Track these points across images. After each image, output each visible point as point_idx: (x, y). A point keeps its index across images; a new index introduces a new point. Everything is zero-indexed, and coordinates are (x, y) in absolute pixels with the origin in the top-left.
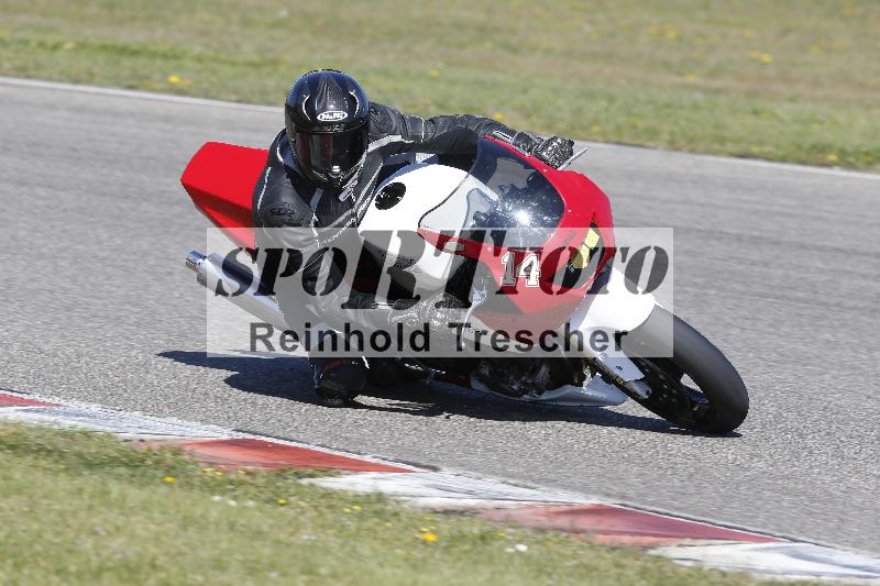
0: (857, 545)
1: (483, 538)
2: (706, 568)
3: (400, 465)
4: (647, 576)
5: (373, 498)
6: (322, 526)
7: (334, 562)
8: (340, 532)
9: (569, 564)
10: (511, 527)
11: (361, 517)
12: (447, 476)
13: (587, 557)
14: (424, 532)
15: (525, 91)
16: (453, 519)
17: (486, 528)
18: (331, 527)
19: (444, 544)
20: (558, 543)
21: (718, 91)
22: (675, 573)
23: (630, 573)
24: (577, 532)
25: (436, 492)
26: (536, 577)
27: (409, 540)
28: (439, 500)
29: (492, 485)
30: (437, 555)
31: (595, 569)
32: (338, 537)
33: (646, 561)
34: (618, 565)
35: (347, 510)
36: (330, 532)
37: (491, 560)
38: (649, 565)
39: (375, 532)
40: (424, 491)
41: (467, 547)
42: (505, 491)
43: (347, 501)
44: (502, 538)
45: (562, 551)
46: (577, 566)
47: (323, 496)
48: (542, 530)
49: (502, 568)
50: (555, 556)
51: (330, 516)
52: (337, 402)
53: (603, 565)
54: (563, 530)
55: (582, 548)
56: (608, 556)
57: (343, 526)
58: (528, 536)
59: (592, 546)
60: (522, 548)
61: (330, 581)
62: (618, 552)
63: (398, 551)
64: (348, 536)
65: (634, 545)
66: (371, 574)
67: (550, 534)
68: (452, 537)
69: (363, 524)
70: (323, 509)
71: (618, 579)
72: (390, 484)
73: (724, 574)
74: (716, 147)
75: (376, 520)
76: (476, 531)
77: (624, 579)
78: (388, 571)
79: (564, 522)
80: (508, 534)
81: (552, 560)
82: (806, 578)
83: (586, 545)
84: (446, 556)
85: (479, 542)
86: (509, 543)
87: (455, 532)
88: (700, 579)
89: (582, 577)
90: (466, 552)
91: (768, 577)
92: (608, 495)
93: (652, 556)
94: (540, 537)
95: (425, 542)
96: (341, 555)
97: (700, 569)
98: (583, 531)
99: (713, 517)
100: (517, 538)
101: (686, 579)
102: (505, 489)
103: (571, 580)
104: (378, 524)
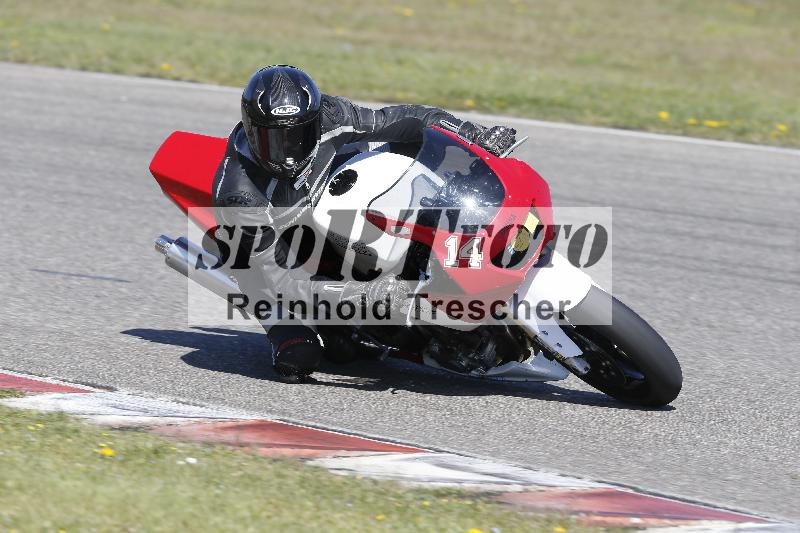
0: (495, 454)
1: (156, 452)
2: (359, 477)
3: (80, 386)
4: (306, 485)
5: (55, 417)
6: (8, 443)
7: (19, 476)
8: (25, 447)
9: (234, 474)
10: (184, 442)
11: (44, 434)
12: (123, 396)
13: (251, 468)
14: (102, 447)
15: (189, 43)
16: (129, 435)
17: (158, 443)
18: (16, 443)
19: (120, 458)
20: (224, 456)
21: (365, 43)
22: (331, 481)
23: (290, 482)
24: (242, 445)
25: (112, 410)
26: (205, 488)
27: (88, 454)
28: (117, 418)
29: (163, 403)
30: (115, 468)
31: (259, 479)
32: (22, 452)
33: (305, 471)
34: (280, 476)
35: (32, 428)
36: (15, 447)
37: (163, 472)
38: (308, 474)
39: (58, 447)
40: (102, 410)
41: (142, 461)
42: (175, 409)
43: (32, 420)
44: (173, 452)
45: (230, 463)
46: (242, 476)
47: (9, 415)
48: (210, 444)
49: (174, 479)
50: (222, 467)
51: (15, 433)
52: (294, 378)
53: (265, 475)
54: (229, 444)
55: (247, 460)
56: (270, 467)
57: (27, 442)
58: (197, 450)
59: (256, 459)
60: (192, 460)
61: (16, 493)
62: (280, 463)
63: (78, 465)
64: (33, 451)
65: (295, 457)
66: (54, 485)
67: (218, 448)
68: (127, 451)
69: (45, 439)
70: (9, 427)
71: (280, 488)
72: (71, 404)
73: (375, 482)
74: (364, 93)
75: (58, 436)
76: (150, 445)
77: (285, 487)
78: (69, 483)
79: (230, 436)
80: (180, 448)
81: (219, 471)
82: (449, 485)
83: (251, 457)
84: (124, 470)
85: (153, 456)
86: (181, 456)
87: (131, 448)
88: (353, 487)
89: (247, 486)
90: (140, 465)
91: (415, 484)
92: (270, 411)
93: (309, 466)
94: (208, 450)
95: (103, 457)
96: (25, 469)
97: (354, 478)
98: (247, 444)
99: (366, 430)
100: (188, 452)
101: (340, 487)
102: (175, 406)
103: (237, 489)
104: (60, 440)
